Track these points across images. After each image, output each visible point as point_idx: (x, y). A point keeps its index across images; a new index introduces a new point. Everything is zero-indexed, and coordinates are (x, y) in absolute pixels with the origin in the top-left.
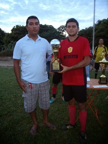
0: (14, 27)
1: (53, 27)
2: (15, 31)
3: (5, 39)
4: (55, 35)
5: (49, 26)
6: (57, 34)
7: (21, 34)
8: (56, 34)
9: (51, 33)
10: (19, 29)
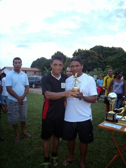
0: (76, 51)
1: (123, 50)
2: (76, 55)
3: (66, 64)
4: (123, 60)
5: (118, 48)
6: (125, 58)
7: (83, 59)
8: (123, 58)
9: (117, 57)
10: (81, 53)
